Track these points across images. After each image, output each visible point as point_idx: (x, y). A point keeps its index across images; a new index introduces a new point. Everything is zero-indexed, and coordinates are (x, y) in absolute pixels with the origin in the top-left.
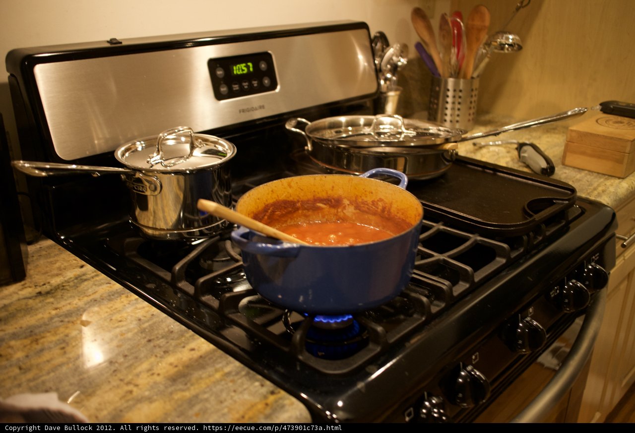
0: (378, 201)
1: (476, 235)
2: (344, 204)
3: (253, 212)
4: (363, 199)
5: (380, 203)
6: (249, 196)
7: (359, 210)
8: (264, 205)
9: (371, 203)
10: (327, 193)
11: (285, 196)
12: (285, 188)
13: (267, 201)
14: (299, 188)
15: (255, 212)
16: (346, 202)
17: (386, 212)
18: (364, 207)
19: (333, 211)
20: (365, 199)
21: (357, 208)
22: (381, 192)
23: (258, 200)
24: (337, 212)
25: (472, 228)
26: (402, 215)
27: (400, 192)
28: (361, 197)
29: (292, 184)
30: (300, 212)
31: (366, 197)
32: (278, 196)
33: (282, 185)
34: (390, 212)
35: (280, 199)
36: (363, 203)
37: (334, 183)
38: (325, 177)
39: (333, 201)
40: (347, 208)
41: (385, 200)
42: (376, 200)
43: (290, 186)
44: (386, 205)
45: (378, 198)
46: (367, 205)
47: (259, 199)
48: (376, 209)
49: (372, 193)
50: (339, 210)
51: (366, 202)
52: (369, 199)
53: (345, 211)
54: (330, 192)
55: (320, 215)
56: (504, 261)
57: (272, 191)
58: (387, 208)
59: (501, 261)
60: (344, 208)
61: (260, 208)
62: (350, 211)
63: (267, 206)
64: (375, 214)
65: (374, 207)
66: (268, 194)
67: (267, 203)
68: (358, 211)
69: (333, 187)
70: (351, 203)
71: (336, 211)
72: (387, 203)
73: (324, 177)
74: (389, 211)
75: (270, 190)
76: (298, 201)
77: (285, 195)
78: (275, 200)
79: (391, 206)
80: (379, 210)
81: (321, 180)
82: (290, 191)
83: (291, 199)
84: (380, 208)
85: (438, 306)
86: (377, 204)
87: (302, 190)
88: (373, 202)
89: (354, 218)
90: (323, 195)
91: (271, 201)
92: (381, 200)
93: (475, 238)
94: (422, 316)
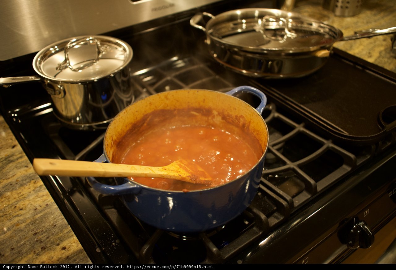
0: (240, 117)
1: (331, 141)
2: (213, 114)
3: (132, 123)
4: (228, 113)
5: (241, 119)
6: (126, 111)
7: (226, 120)
8: (142, 116)
9: (235, 117)
10: (199, 104)
12: (162, 100)
13: (145, 112)
14: (175, 99)
15: (133, 122)
16: (215, 113)
17: (246, 128)
18: (229, 119)
19: (205, 118)
20: (230, 113)
21: (224, 118)
22: (242, 110)
23: (136, 113)
24: (208, 119)
25: (326, 134)
26: (257, 135)
27: (256, 116)
28: (227, 110)
29: (169, 97)
30: (177, 118)
31: (231, 111)
32: (156, 107)
33: (160, 98)
34: (249, 129)
35: (158, 109)
36: (228, 115)
37: (205, 96)
38: (198, 91)
39: (204, 110)
40: (216, 117)
41: (245, 117)
42: (238, 116)
43: (166, 98)
44: (246, 122)
45: (240, 114)
46: (232, 118)
47: (137, 112)
48: (238, 123)
49: (235, 109)
50: (210, 118)
51: (231, 115)
52: (233, 114)
53: (214, 120)
54: (202, 104)
55: (194, 121)
56: (349, 169)
57: (150, 103)
58: (246, 125)
59: (346, 169)
60: (214, 117)
61: (139, 119)
62: (218, 120)
63: (146, 115)
64: (237, 126)
65: (237, 121)
66: (147, 106)
67: (145, 113)
68: (224, 121)
69: (204, 100)
70: (219, 114)
71: (207, 118)
72: (246, 121)
73: (196, 91)
74: (248, 127)
75: (148, 103)
76: (175, 110)
77: (162, 105)
78: (153, 110)
79: (249, 125)
80: (241, 124)
81: (194, 93)
82: (167, 102)
83: (168, 108)
84: (241, 123)
85: (277, 218)
86: (239, 119)
87: (178, 101)
88: (236, 116)
89: (221, 126)
90: (196, 105)
91: (149, 111)
92: (242, 117)
93: (328, 144)
94: (260, 230)
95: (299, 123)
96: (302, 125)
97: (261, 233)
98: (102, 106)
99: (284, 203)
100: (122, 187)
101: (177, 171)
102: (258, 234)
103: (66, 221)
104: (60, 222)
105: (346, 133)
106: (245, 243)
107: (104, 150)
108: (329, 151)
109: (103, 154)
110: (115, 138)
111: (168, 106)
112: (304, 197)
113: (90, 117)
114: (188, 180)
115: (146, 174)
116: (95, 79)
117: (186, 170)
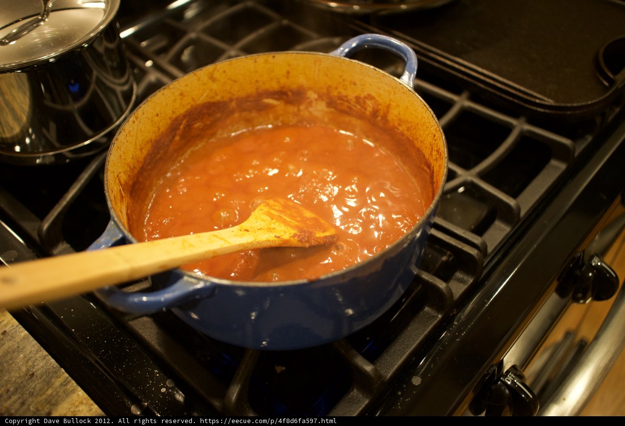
0: (366, 98)
1: (523, 119)
2: (309, 98)
3: (151, 140)
4: (339, 93)
5: (369, 103)
6: (137, 118)
7: (334, 107)
8: (169, 122)
9: (354, 100)
10: (279, 82)
11: (207, 96)
12: (204, 84)
13: (174, 112)
14: (228, 79)
15: (153, 138)
16: (312, 95)
17: (380, 118)
18: (342, 104)
19: (292, 109)
20: (344, 93)
21: (331, 104)
22: (370, 85)
23: (156, 118)
24: (299, 110)
25: (515, 107)
26: (407, 130)
27: (404, 93)
28: (336, 88)
29: (217, 75)
30: (236, 115)
31: (345, 89)
32: (193, 99)
33: (199, 80)
34: (387, 121)
35: (198, 102)
36: (341, 98)
37: (289, 65)
38: (274, 57)
39: (290, 94)
40: (314, 103)
41: (377, 98)
42: (362, 96)
43: (212, 78)
44: (380, 107)
45: (365, 94)
46: (348, 101)
47: (157, 115)
48: (363, 110)
49: (355, 84)
50: (302, 107)
51: (346, 97)
52: (351, 94)
53: (311, 109)
54: (283, 81)
55: (271, 116)
56: (563, 166)
57: (181, 94)
58: (381, 113)
60: (310, 103)
61: (163, 129)
62: (319, 109)
63: (176, 119)
64: (361, 116)
65: (359, 107)
66: (175, 100)
67: (174, 116)
68: (332, 110)
69: (288, 73)
70: (320, 97)
71: (296, 109)
72: (380, 104)
73: (272, 58)
74: (385, 117)
75: (177, 93)
76: (231, 100)
77: (205, 95)
78: (189, 107)
79: (388, 112)
80: (368, 113)
81: (266, 62)
82: (215, 86)
83: (218, 98)
84: (369, 109)
85: (463, 282)
86: (365, 103)
87: (235, 82)
88: (358, 98)
89: (326, 120)
90: (274, 86)
91: (182, 111)
92: (370, 97)
93: (520, 126)
94: (439, 311)
95: (458, 92)
96: (465, 95)
97: (440, 316)
98: (74, 107)
99: (473, 252)
100: (174, 291)
101: (270, 230)
102: (436, 319)
103: (53, 361)
104: (41, 364)
105: (550, 102)
106: (418, 342)
107: (112, 213)
108: (524, 138)
109: (111, 223)
110: (124, 178)
111: (216, 94)
112: (499, 232)
113: (52, 134)
114: (295, 242)
115: (214, 252)
116: (50, 56)
117: (285, 223)
